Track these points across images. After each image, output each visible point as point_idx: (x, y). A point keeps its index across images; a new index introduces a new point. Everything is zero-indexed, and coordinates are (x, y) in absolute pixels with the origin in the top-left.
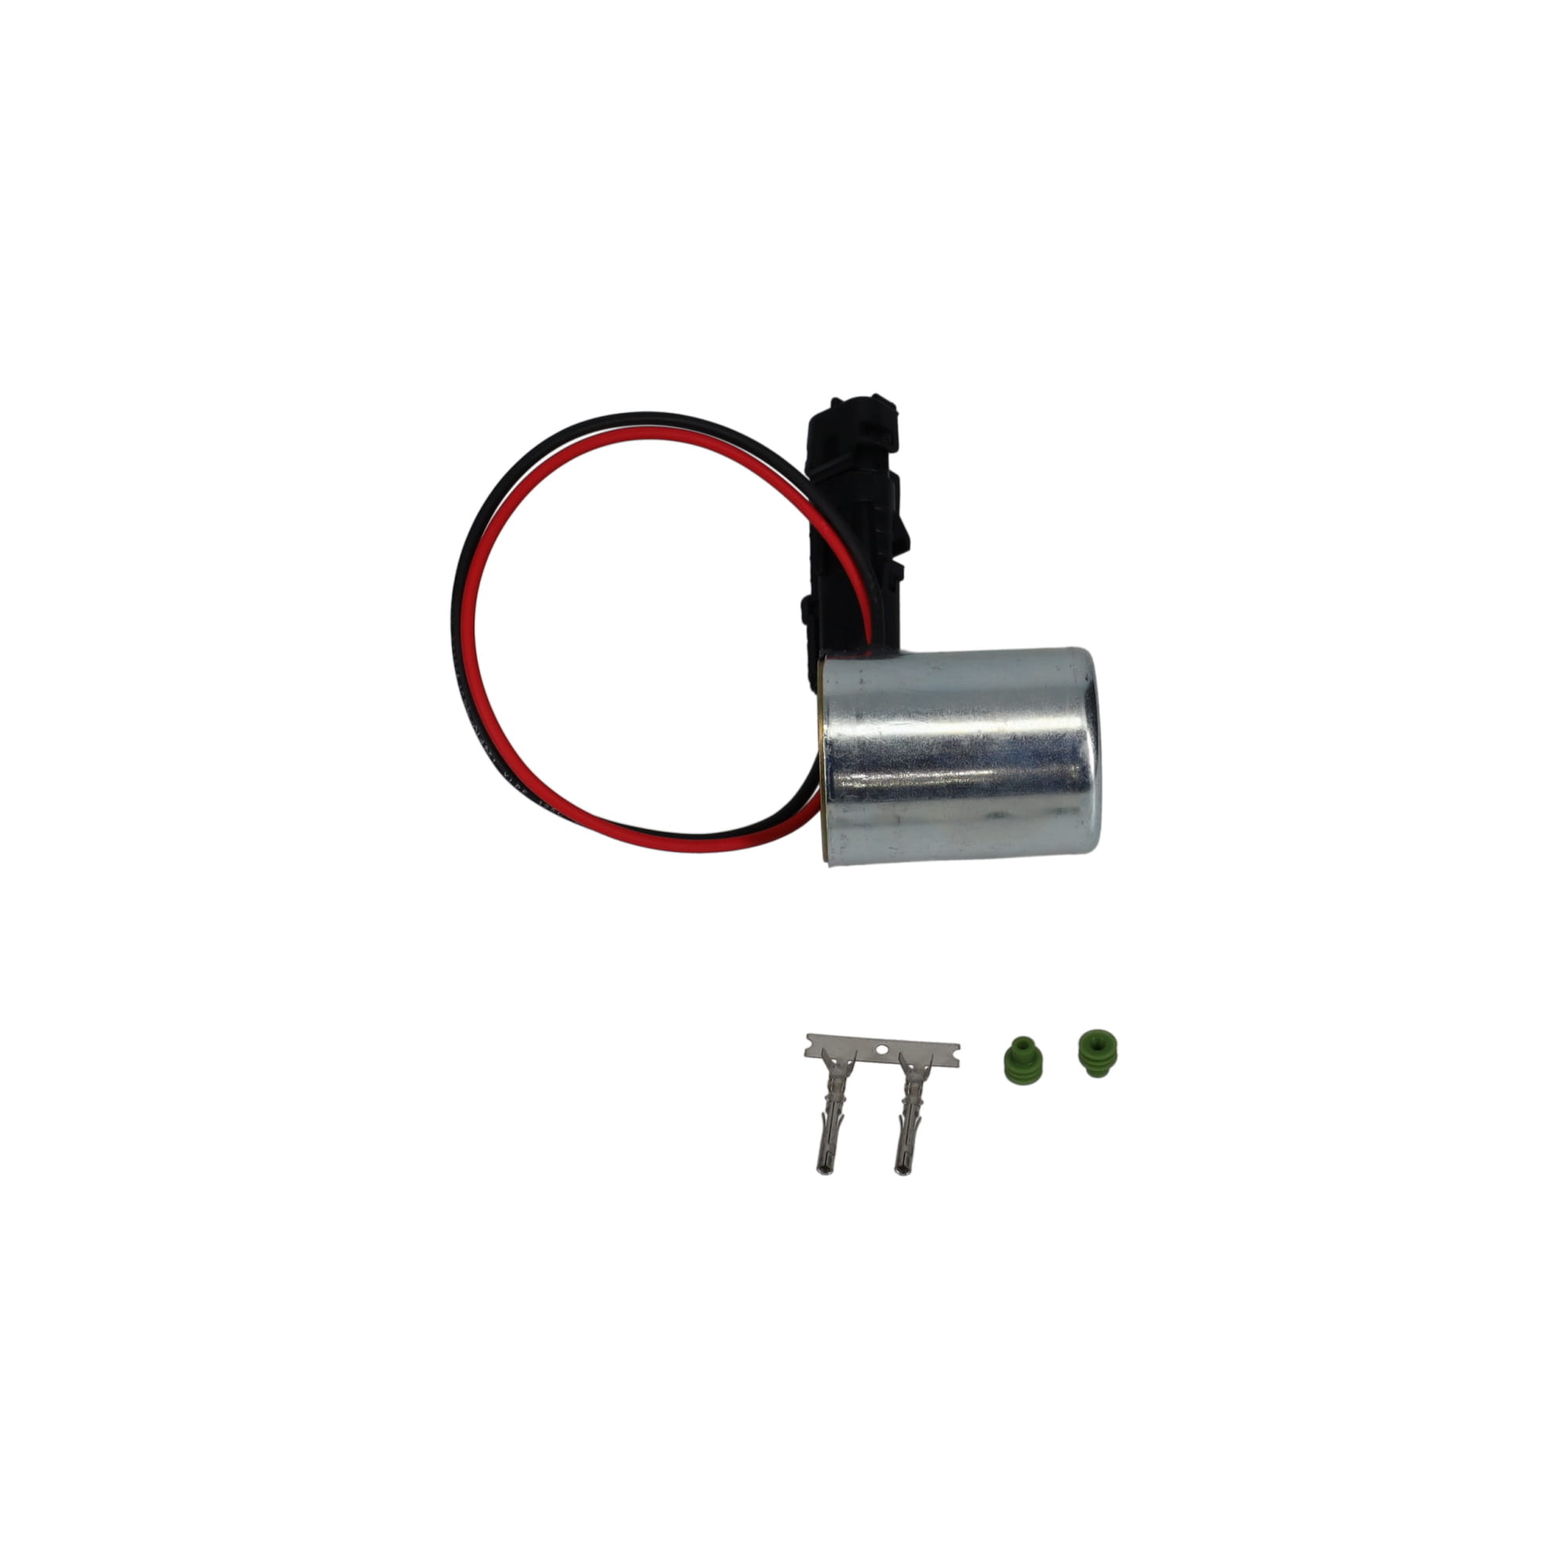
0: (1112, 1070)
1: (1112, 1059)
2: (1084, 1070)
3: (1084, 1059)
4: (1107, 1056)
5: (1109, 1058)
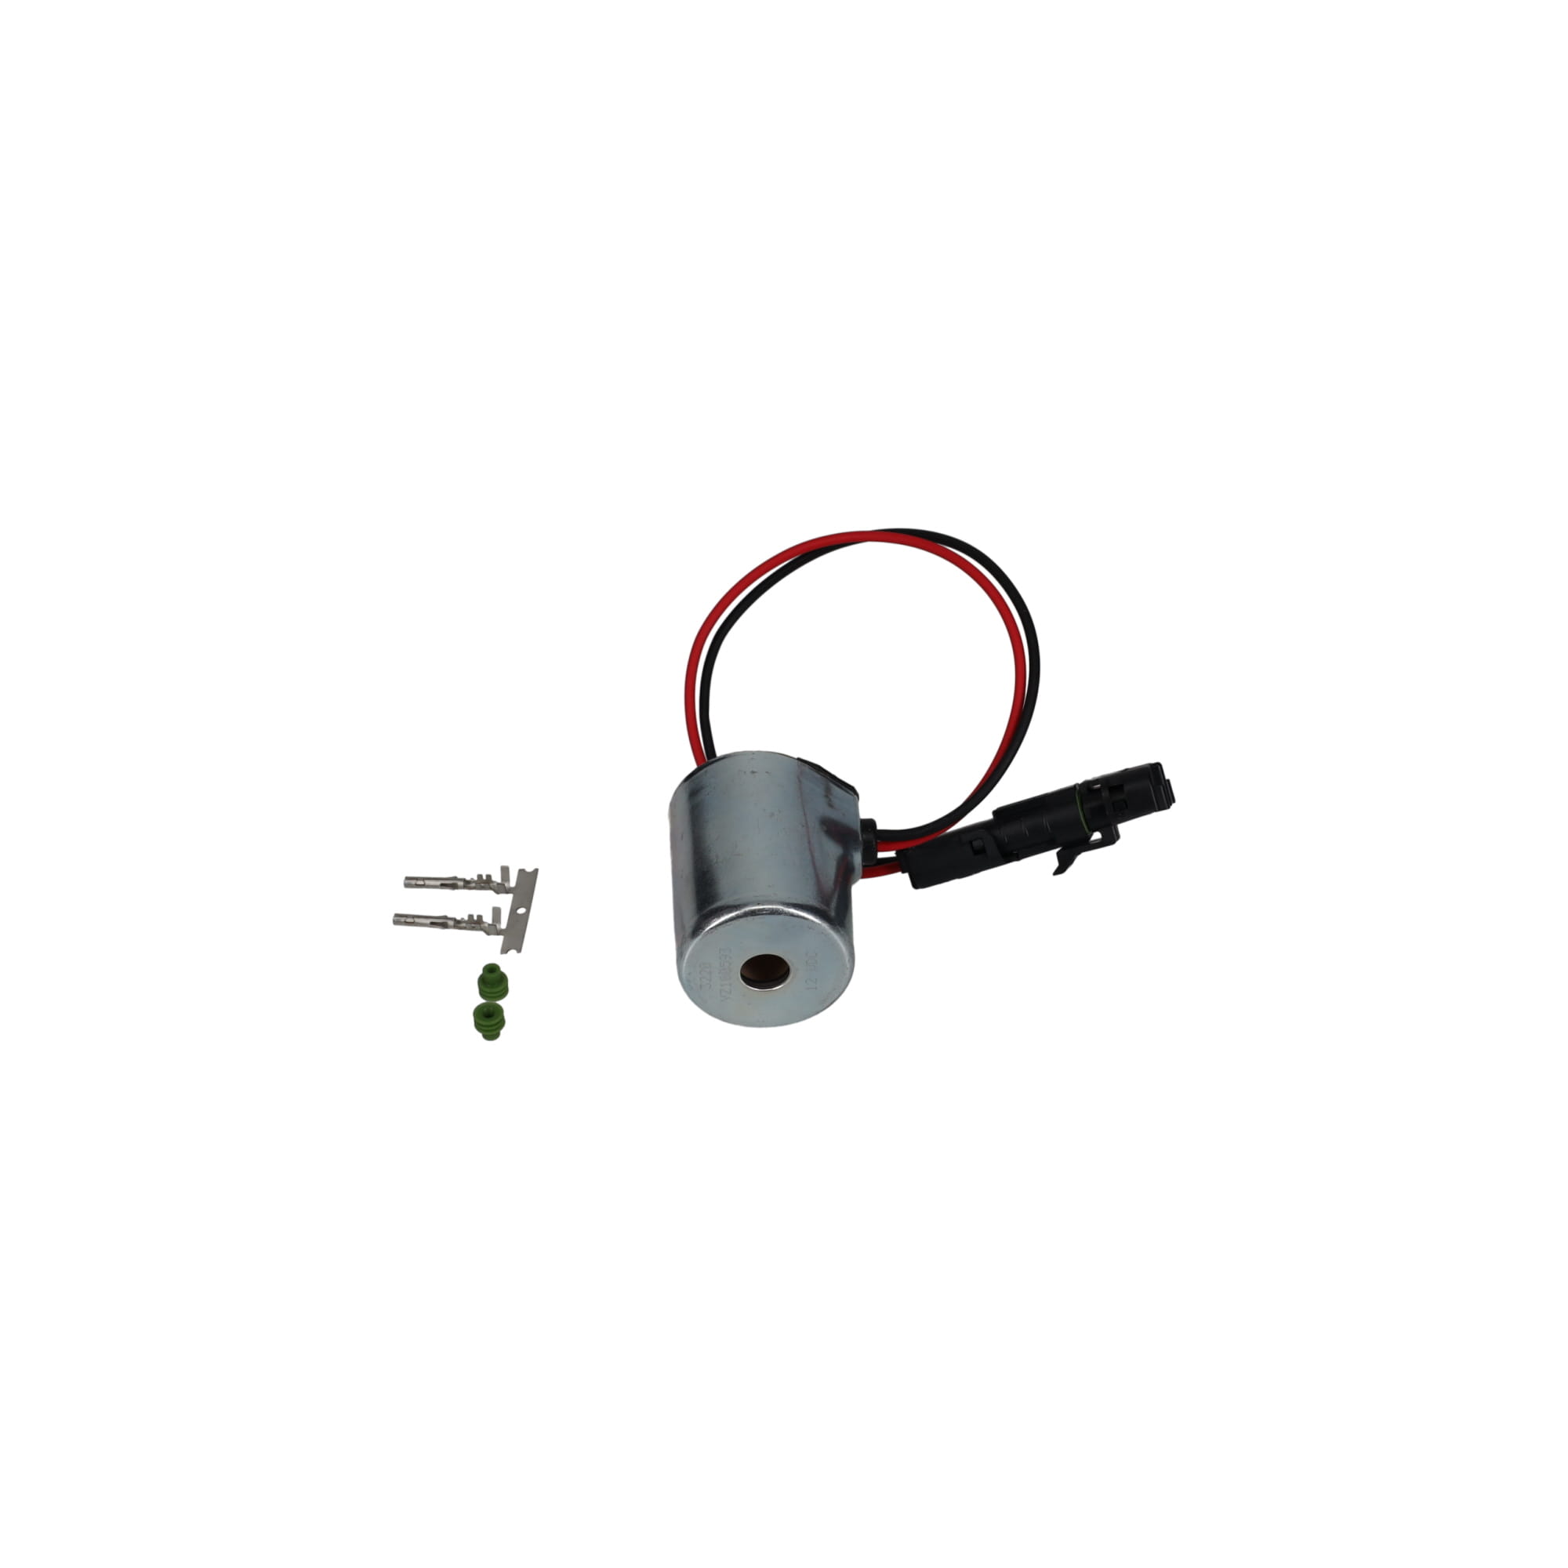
3: (479, 1026)
4: (497, 1021)
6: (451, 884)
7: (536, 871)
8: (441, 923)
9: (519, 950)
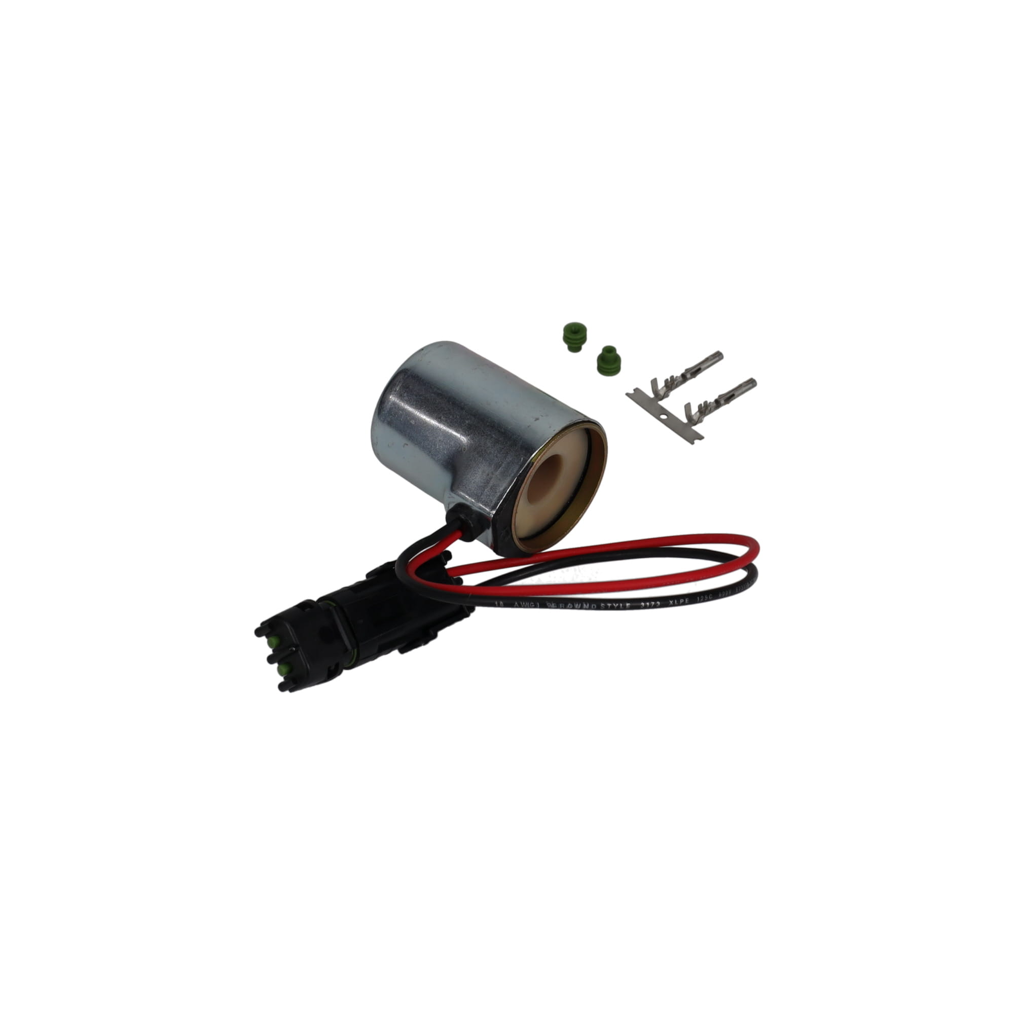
1: (583, 340)
5: (581, 338)
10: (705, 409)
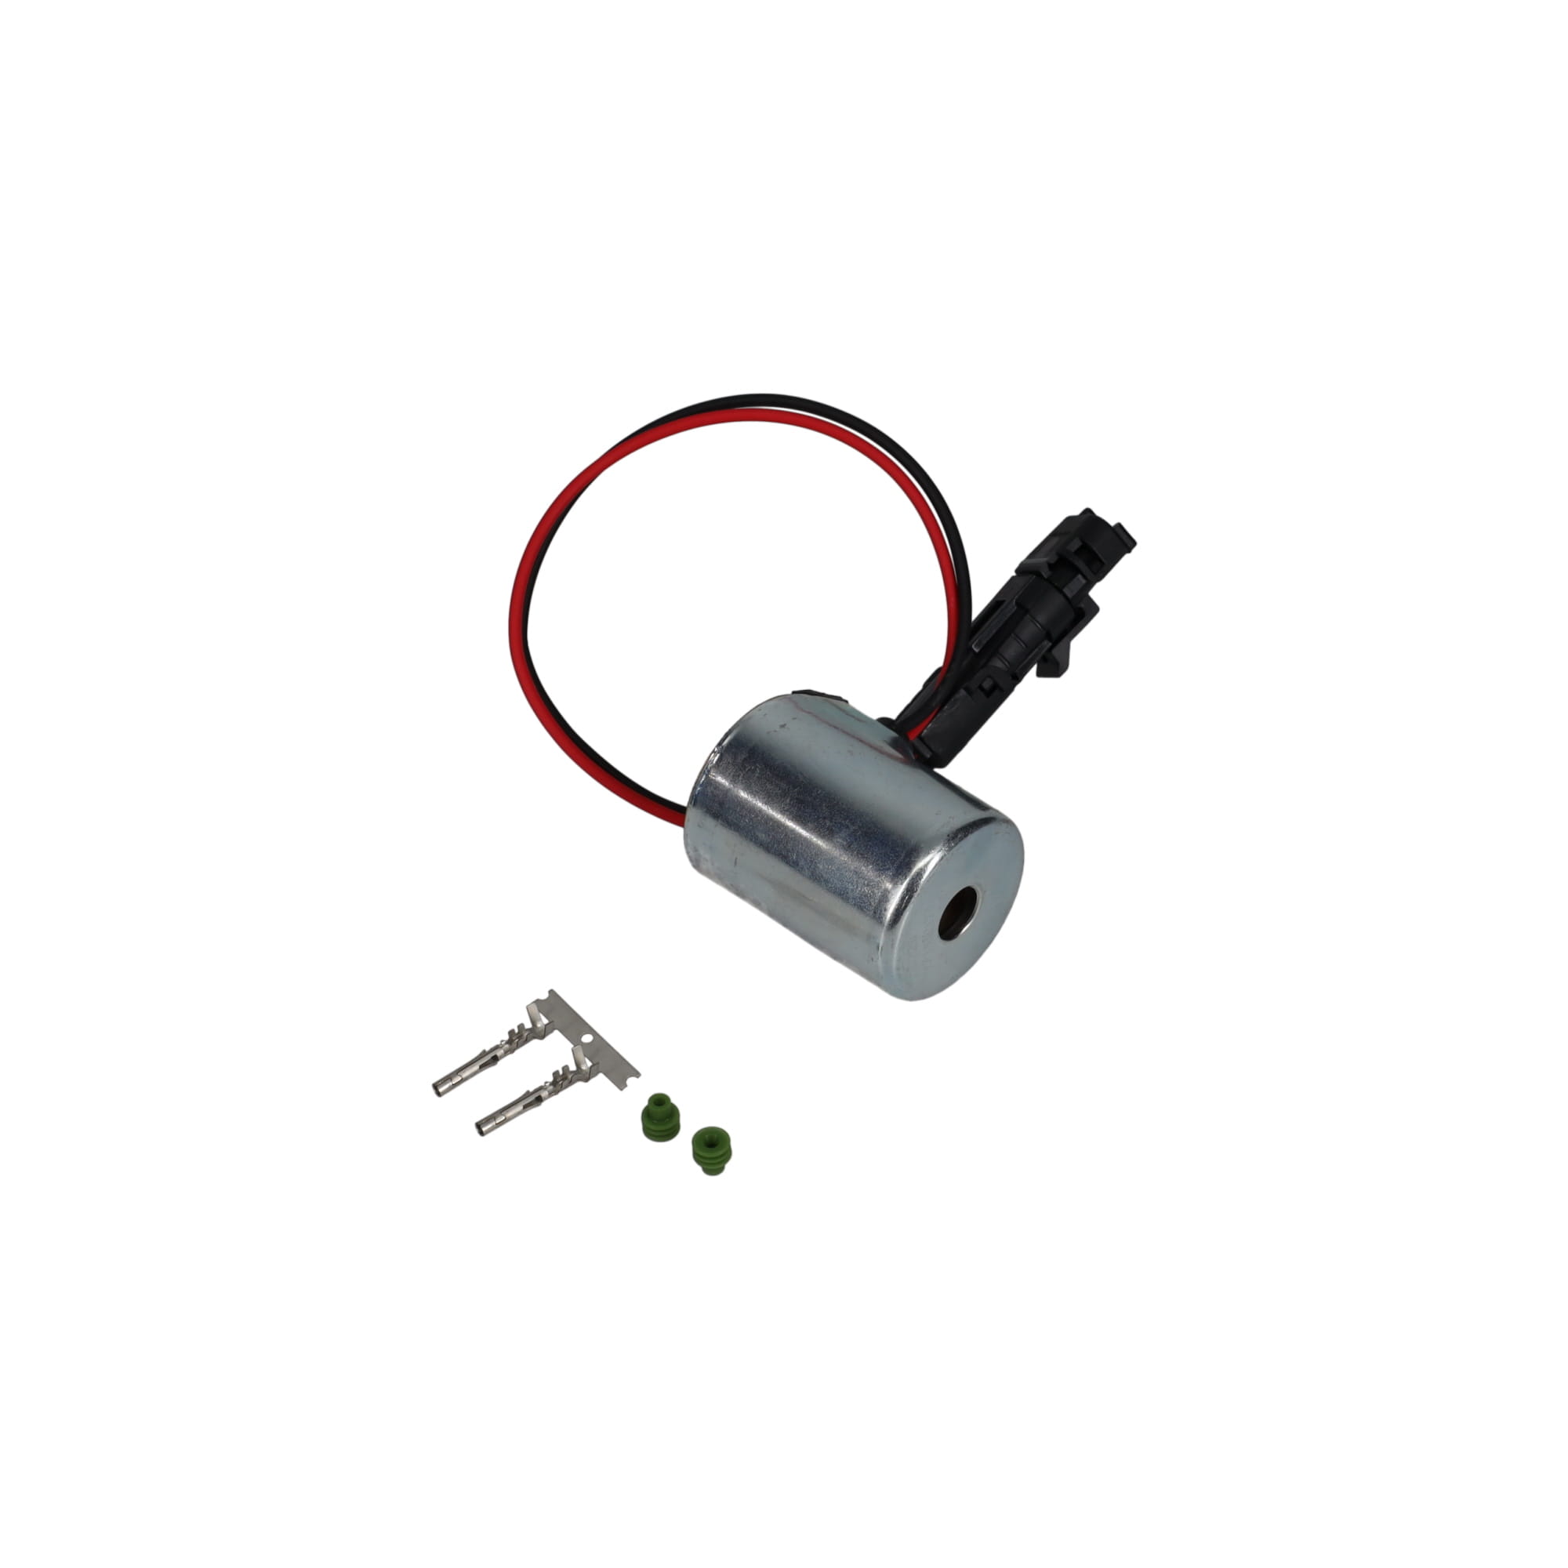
0: (728, 1166)
1: (727, 1155)
2: (699, 1169)
3: (698, 1158)
4: (721, 1153)
5: (723, 1155)
6: (489, 1059)
7: (552, 992)
8: (533, 1099)
9: (637, 1074)
10: (518, 1039)
